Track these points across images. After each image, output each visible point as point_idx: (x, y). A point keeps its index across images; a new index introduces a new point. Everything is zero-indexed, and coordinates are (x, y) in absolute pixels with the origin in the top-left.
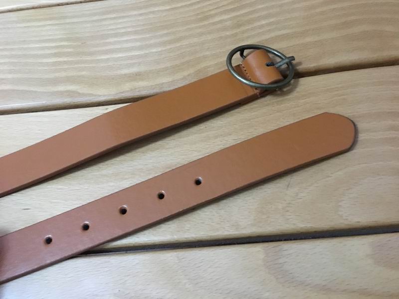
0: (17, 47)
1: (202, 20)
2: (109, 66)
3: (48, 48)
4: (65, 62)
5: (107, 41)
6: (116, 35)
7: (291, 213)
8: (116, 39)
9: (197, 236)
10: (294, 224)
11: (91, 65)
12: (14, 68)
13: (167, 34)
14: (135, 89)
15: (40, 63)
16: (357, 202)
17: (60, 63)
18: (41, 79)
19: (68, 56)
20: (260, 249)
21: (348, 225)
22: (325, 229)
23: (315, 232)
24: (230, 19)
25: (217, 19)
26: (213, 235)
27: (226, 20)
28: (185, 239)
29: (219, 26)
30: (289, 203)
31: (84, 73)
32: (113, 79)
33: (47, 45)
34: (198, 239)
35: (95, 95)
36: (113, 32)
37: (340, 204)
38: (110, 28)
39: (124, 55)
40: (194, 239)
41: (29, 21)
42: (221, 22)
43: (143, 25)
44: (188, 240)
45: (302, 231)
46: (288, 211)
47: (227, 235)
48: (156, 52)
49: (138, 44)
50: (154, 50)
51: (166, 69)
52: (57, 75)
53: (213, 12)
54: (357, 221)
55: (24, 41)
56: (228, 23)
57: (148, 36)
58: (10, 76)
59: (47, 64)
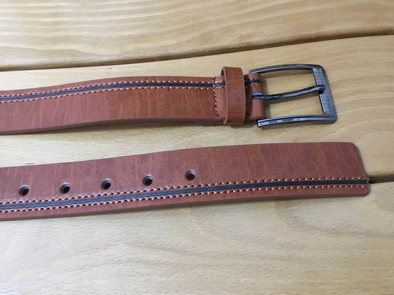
2: (111, 27)
4: (65, 22)
11: (92, 26)
14: (140, 50)
15: (38, 22)
18: (39, 37)
19: (67, 16)
31: (85, 33)
32: (116, 40)
35: (98, 55)
48: (159, 16)
50: (157, 14)
51: (170, 32)
52: (57, 34)
59: (46, 23)
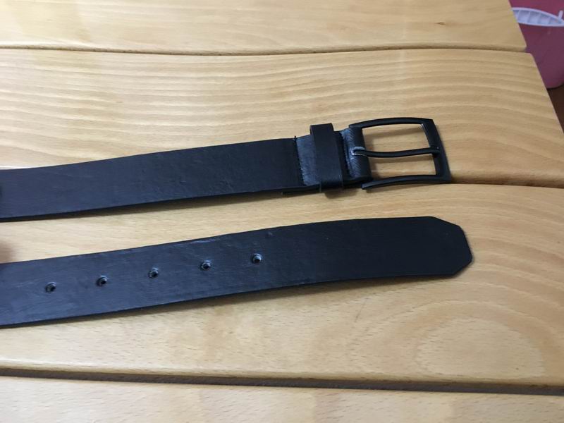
0: (29, 94)
1: (275, 96)
3: (71, 101)
5: (151, 104)
6: (163, 99)
7: (357, 352)
8: (162, 104)
9: (230, 369)
10: (359, 368)
12: (21, 120)
13: (228, 106)
16: (440, 347)
17: (85, 122)
20: (310, 396)
21: (428, 376)
22: (398, 379)
23: (385, 381)
24: (311, 101)
25: (294, 99)
26: (252, 370)
27: (305, 102)
28: (214, 373)
29: (296, 107)
30: (356, 340)
33: (70, 97)
34: (231, 373)
36: (160, 94)
37: (420, 348)
38: (157, 89)
39: (169, 125)
40: (225, 374)
41: (51, 64)
42: (298, 102)
43: (201, 91)
44: (218, 373)
45: (367, 378)
46: (353, 350)
47: (270, 372)
49: (190, 113)
53: (290, 89)
54: (438, 372)
55: (42, 88)
56: (308, 106)
57: (204, 105)
58: (14, 129)
